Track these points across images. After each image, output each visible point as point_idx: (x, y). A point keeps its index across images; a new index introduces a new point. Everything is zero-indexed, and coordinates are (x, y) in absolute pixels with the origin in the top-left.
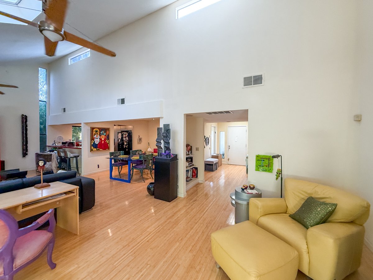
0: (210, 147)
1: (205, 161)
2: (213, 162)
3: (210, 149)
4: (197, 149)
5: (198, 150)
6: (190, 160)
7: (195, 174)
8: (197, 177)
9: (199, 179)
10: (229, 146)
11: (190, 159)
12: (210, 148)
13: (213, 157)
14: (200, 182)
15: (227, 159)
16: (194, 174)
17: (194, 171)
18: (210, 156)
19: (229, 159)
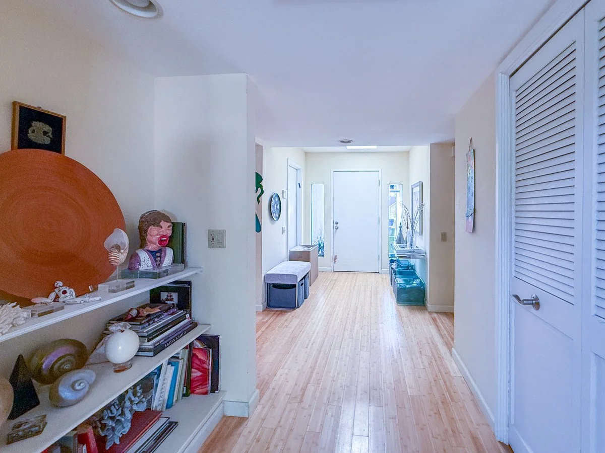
0: (285, 227)
1: (268, 276)
2: (296, 277)
3: (283, 231)
4: (215, 239)
5: (221, 245)
6: (175, 301)
7: (204, 371)
8: (215, 388)
9: (227, 397)
10: (337, 223)
11: (175, 296)
12: (285, 231)
13: (295, 257)
14: (232, 411)
15: (332, 256)
16: (196, 374)
17: (200, 356)
18: (284, 254)
19: (335, 258)
